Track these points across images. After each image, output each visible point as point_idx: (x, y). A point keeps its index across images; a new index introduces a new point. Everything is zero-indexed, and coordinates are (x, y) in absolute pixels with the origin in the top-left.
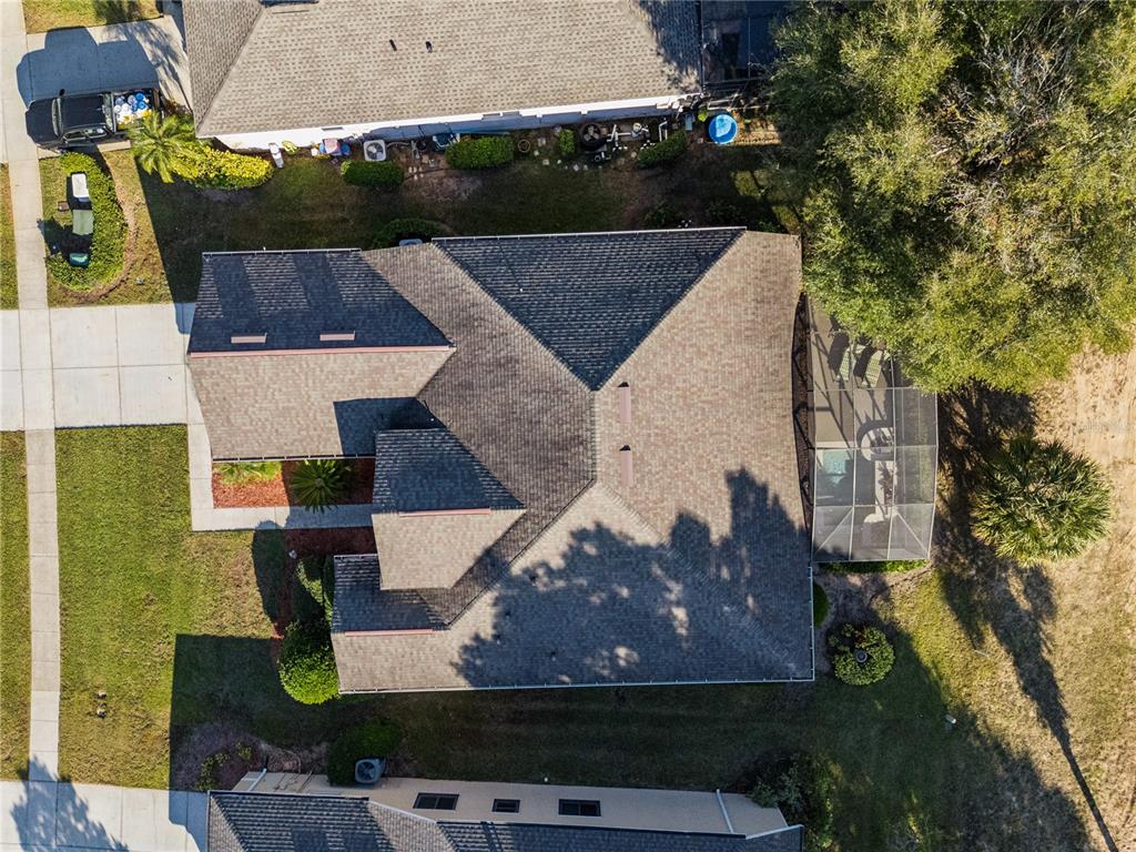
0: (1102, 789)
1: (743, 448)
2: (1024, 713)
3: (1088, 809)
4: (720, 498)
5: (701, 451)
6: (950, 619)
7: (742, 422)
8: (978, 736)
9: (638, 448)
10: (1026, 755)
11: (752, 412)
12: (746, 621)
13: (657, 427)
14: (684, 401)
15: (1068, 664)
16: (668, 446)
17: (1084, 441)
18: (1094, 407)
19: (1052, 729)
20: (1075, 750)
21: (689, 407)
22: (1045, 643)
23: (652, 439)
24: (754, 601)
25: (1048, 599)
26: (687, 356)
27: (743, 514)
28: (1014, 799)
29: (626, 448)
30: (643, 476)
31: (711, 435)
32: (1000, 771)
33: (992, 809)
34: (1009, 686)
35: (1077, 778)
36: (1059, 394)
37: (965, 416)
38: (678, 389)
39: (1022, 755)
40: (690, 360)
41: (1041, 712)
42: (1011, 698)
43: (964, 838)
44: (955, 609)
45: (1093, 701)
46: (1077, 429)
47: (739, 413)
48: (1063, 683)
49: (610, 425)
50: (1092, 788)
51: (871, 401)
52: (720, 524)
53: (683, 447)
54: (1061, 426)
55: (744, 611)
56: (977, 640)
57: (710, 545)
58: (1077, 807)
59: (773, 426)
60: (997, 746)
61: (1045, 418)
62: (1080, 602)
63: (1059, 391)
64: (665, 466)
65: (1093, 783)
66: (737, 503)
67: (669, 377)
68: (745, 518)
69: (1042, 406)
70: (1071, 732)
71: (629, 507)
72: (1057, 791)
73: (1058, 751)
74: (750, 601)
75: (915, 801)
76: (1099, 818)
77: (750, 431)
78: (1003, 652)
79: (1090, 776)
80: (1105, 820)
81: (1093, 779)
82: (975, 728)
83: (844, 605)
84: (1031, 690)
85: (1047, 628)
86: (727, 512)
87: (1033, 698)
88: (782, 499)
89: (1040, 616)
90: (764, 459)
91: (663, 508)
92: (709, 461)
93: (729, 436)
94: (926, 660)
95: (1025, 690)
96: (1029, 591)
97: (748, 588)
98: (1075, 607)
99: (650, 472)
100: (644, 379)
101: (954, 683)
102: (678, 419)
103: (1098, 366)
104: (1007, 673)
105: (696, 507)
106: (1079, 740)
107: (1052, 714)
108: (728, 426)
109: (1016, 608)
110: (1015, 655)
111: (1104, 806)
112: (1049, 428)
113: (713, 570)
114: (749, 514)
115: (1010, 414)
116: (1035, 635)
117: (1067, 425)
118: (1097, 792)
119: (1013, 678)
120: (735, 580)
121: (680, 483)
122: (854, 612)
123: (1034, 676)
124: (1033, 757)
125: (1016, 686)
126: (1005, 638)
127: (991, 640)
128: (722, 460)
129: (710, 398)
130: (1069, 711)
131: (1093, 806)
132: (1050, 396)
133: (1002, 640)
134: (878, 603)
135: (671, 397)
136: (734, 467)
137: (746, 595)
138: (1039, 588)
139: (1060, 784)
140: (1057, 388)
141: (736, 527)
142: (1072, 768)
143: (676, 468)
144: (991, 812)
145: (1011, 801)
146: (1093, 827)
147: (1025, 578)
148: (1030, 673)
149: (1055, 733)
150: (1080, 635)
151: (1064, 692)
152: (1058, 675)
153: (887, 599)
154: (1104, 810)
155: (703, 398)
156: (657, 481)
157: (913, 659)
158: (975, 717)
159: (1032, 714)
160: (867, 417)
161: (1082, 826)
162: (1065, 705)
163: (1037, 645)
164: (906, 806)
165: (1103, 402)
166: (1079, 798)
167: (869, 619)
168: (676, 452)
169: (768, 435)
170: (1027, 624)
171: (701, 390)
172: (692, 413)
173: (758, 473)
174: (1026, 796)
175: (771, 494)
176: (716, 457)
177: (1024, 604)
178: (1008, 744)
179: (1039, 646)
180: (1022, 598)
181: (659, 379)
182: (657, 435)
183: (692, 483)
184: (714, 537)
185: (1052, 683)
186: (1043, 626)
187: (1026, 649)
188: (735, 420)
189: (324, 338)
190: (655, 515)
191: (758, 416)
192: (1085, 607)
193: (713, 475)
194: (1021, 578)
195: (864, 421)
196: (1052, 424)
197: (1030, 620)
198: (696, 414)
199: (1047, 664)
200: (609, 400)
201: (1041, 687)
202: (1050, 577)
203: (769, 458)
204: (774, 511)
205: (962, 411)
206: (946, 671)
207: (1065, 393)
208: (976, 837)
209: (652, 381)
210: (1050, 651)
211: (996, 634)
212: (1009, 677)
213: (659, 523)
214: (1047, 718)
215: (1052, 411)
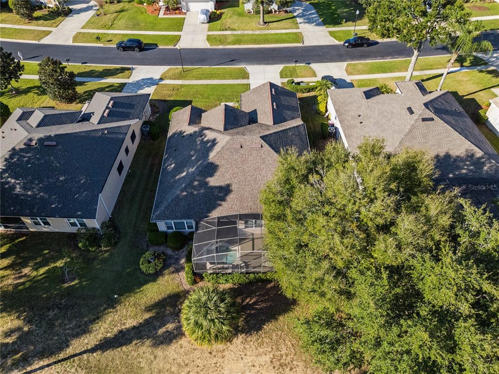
0: (62, 368)
1: (240, 191)
2: (110, 331)
3: (55, 360)
4: (223, 181)
5: (239, 174)
6: (160, 297)
7: (249, 191)
8: (105, 309)
9: (242, 151)
10: (90, 332)
11: (252, 195)
12: (178, 192)
13: (248, 158)
14: (256, 168)
15: (128, 353)
16: (242, 162)
17: (237, 360)
18: (254, 366)
19: (98, 344)
20: (85, 356)
21: (255, 170)
22: (141, 342)
23: (244, 156)
24: (184, 195)
25: (162, 343)
26: (272, 169)
27: (217, 191)
28: (71, 326)
29: (242, 147)
30: (232, 153)
31: (245, 178)
32: (86, 319)
33: (70, 316)
34: (124, 324)
35: (71, 356)
36: (260, 346)
37: (250, 302)
38: (261, 166)
39: (90, 330)
40: (271, 170)
41: (108, 339)
42: (119, 325)
43: (61, 304)
44: (164, 300)
45: (107, 366)
46: (243, 356)
47: (252, 189)
48: (120, 350)
49: (249, 141)
50: (65, 363)
51: (257, 266)
52: (213, 181)
53: (241, 167)
54: (244, 348)
55: (182, 191)
56: (148, 309)
57: (207, 177)
58: (57, 356)
59: (248, 204)
60: (98, 318)
61: (249, 339)
62: (157, 360)
63: (262, 346)
64: (235, 160)
65: (67, 364)
66: (220, 188)
67: (265, 162)
68: (215, 191)
69: (254, 337)
70: (95, 354)
71: (223, 148)
72: (68, 346)
73: (87, 347)
74: (185, 193)
75: (84, 283)
76: (48, 366)
77: (246, 194)
78: (141, 321)
79: (70, 362)
80: (47, 369)
81: (68, 364)
82: (109, 308)
83: (173, 258)
84: (120, 335)
85: (148, 342)
86: (218, 184)
87: (115, 335)
88: (220, 208)
89: (154, 339)
90: (236, 200)
91: (221, 160)
92: (236, 177)
93: (245, 186)
94: (144, 287)
95: (121, 332)
96: (167, 334)
97: (190, 193)
98: (155, 357)
99: (234, 155)
100: (264, 153)
101: (132, 299)
102: (251, 166)
103: (274, 367)
104: (130, 323)
105: (221, 172)
106: (89, 358)
107: (106, 345)
108: (248, 185)
109: (160, 327)
110: (138, 327)
111: (53, 369)
112: (244, 341)
113: (198, 178)
114: (216, 194)
115: (251, 322)
116: (146, 337)
117: (245, 351)
118: (62, 365)
119: (128, 326)
120: (194, 187)
121: (229, 166)
122: (170, 261)
123: (126, 336)
124: (88, 335)
125: (123, 327)
126: (147, 322)
127: (147, 316)
128: (236, 182)
129: (258, 178)
130: (105, 353)
131: (55, 363)
132: (259, 341)
133: (146, 320)
134: (172, 269)
135: (258, 163)
136: (233, 187)
137: (187, 192)
138: (168, 339)
139: (71, 347)
140: (263, 345)
141: (212, 188)
142: (77, 354)
143: (234, 165)
144: (69, 315)
145: (71, 324)
146: (46, 362)
147: (174, 331)
148: (128, 335)
149: (96, 346)
150: (141, 360)
151: (115, 351)
152: (124, 348)
153: (173, 272)
154: (51, 369)
155: (258, 175)
156: (230, 158)
157: (146, 282)
158: (114, 308)
159: (109, 335)
160: (250, 264)
161: (47, 357)
162: (108, 352)
163: (141, 338)
164: (83, 280)
165: (256, 371)
166: (62, 356)
167: (165, 266)
168: (239, 165)
169: (244, 202)
170: (151, 332)
171: (260, 174)
172: (252, 171)
173: (230, 198)
174: (70, 331)
175: (223, 203)
176: (237, 180)
177: (161, 331)
178: (97, 323)
179: (140, 338)
180: (165, 330)
181: (264, 159)
182: (246, 158)
183: (229, 170)
184: (209, 179)
185: (121, 345)
186: (149, 341)
187: (140, 332)
188: (250, 188)
189: (274, 103)
190: (219, 157)
191: (251, 198)
192: (155, 362)
193: (231, 179)
194: (174, 329)
195: (248, 263)
196: (246, 343)
197: (154, 334)
198: (252, 173)
199: (131, 342)
200: (257, 141)
201: (121, 339)
202: (172, 344)
203: (236, 202)
204: (217, 204)
205: (252, 301)
206: (138, 296)
207: (261, 350)
208: (60, 309)
209: (263, 156)
210: (136, 344)
211: (150, 318)
212: (129, 324)
213: (216, 158)
214: (105, 342)
215: (252, 343)
